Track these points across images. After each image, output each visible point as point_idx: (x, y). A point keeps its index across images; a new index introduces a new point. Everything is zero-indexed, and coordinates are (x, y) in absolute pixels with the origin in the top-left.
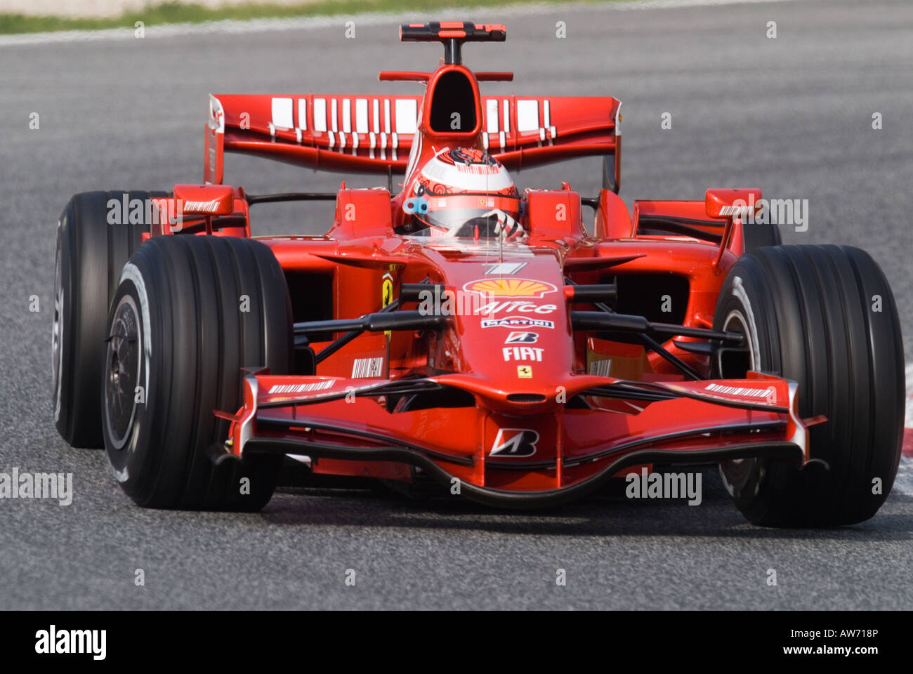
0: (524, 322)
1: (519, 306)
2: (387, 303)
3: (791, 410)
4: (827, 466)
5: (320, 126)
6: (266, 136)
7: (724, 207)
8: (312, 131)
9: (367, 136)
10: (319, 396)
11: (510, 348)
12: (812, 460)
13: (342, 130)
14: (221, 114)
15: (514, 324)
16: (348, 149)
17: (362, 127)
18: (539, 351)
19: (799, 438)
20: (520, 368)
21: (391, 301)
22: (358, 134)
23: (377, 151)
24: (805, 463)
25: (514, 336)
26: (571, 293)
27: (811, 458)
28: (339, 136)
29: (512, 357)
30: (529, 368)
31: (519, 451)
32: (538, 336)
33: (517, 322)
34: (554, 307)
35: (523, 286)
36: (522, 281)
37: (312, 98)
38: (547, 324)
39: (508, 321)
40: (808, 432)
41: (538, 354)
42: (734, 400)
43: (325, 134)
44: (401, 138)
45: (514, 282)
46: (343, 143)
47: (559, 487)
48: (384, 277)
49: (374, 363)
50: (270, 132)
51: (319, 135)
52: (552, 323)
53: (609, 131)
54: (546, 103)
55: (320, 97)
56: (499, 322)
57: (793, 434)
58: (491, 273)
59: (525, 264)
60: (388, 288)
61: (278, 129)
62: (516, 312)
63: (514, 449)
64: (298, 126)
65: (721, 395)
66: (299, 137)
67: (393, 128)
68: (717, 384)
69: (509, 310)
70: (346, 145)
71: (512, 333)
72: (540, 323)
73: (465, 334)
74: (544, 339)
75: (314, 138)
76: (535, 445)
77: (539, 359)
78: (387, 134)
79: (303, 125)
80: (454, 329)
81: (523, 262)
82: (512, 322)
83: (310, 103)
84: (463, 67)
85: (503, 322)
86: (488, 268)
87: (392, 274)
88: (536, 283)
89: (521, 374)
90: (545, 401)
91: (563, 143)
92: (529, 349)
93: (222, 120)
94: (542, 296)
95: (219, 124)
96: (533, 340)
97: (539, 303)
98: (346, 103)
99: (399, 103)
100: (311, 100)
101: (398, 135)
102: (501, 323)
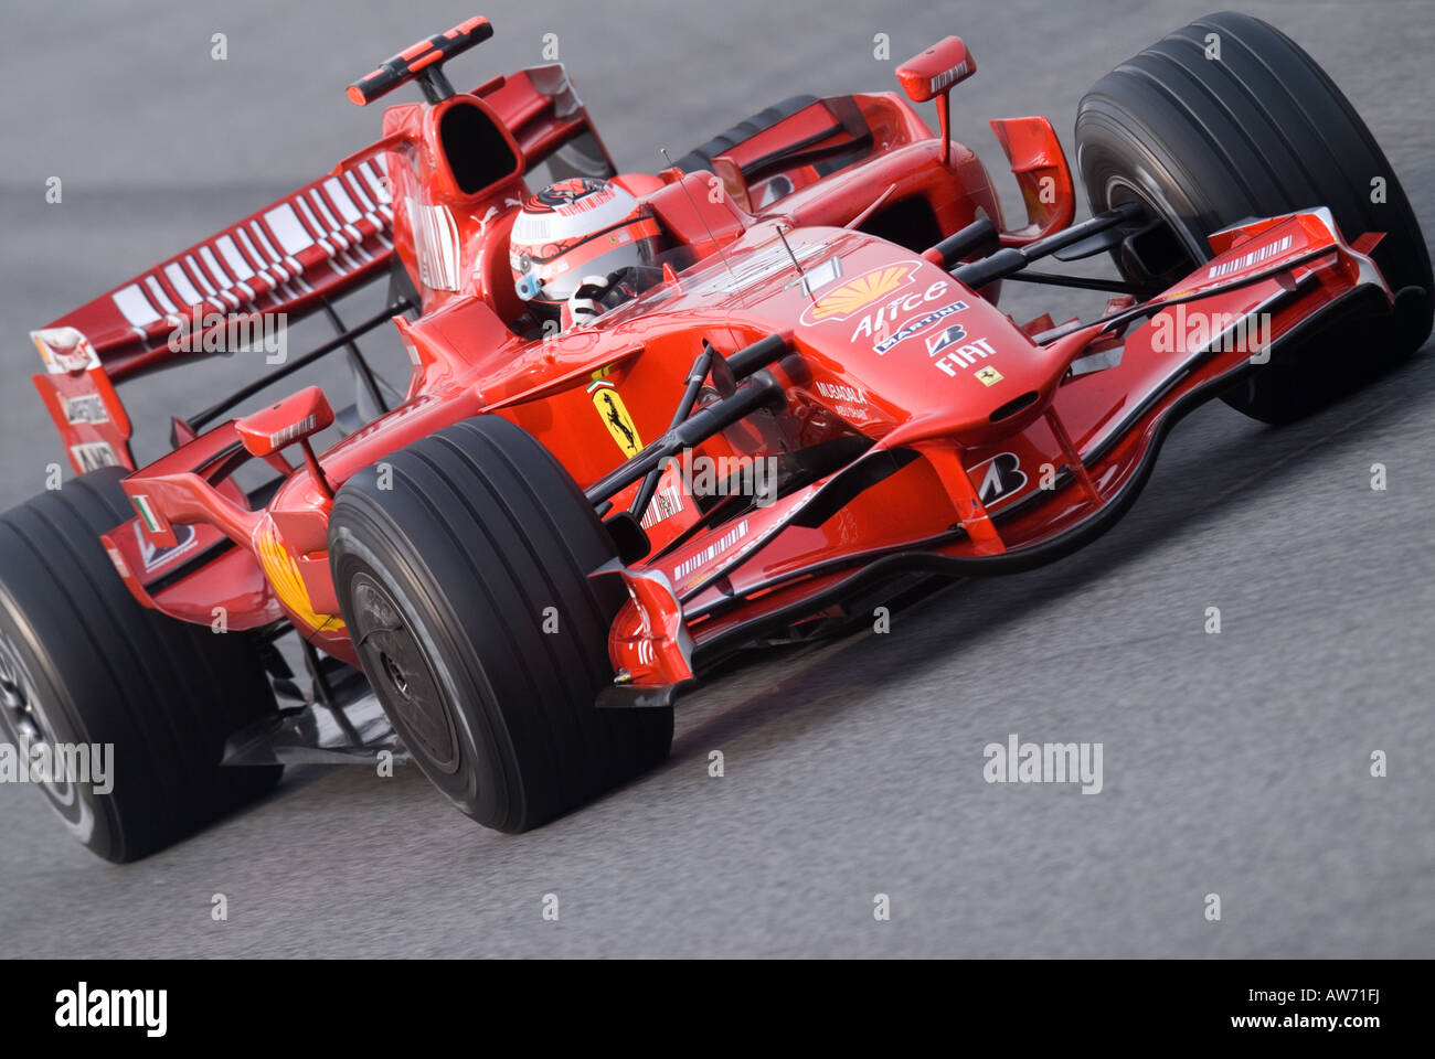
1: (900, 306)
2: (615, 420)
3: (1338, 243)
5: (191, 297)
6: (139, 344)
7: (933, 80)
8: (187, 309)
9: (257, 278)
10: (746, 549)
11: (944, 359)
12: (1399, 293)
13: (222, 287)
14: (85, 344)
15: (919, 329)
17: (243, 271)
18: (983, 343)
19: (1367, 274)
20: (979, 375)
22: (245, 281)
23: (281, 288)
24: (1393, 301)
25: (932, 342)
26: (939, 258)
28: (223, 297)
31: (1007, 487)
32: (961, 326)
33: (919, 325)
34: (941, 284)
35: (873, 284)
36: (867, 277)
37: (161, 268)
38: (957, 307)
39: (906, 329)
40: (1373, 261)
41: (984, 347)
43: (204, 304)
44: (300, 259)
45: (856, 284)
46: (234, 301)
47: (1104, 499)
48: (590, 389)
50: (140, 339)
52: (961, 303)
55: (169, 263)
56: (896, 337)
57: (1357, 273)
60: (609, 399)
61: (144, 328)
62: (903, 315)
63: (999, 488)
64: (166, 313)
65: (1233, 276)
67: (282, 252)
68: (1217, 265)
69: (893, 317)
70: (239, 300)
71: (927, 341)
72: (950, 310)
74: (973, 325)
76: (1019, 469)
77: (991, 351)
78: (280, 263)
79: (171, 308)
82: (913, 328)
83: (164, 279)
85: (903, 334)
88: (883, 271)
89: (987, 381)
90: (1039, 398)
92: (967, 347)
93: (89, 349)
94: (912, 280)
95: (89, 357)
96: (962, 334)
97: (919, 288)
98: (205, 253)
99: (270, 218)
100: (159, 273)
101: (294, 257)
102: (900, 336)
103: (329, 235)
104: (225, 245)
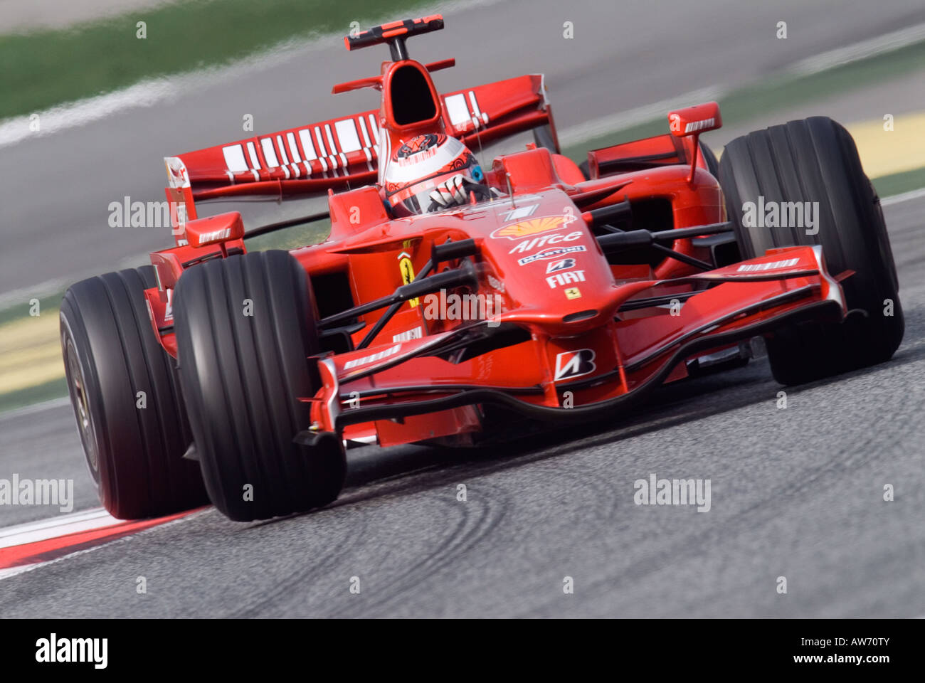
0: (558, 252)
1: (549, 239)
2: (408, 280)
3: (821, 269)
4: (865, 314)
5: (272, 162)
6: (226, 182)
7: (688, 125)
8: (267, 168)
9: (317, 161)
10: (391, 361)
11: (553, 277)
12: (851, 311)
13: (293, 162)
14: (184, 170)
15: (549, 256)
16: (303, 175)
17: (310, 154)
18: (580, 273)
19: (834, 294)
20: (567, 291)
21: (412, 278)
22: (309, 161)
23: (330, 172)
24: (845, 315)
25: (553, 265)
26: (590, 218)
27: (849, 310)
28: (292, 167)
29: (557, 283)
30: (575, 290)
31: (581, 369)
32: (574, 260)
33: (551, 253)
34: (580, 233)
35: (543, 224)
36: (542, 219)
37: (259, 139)
38: (579, 249)
39: (543, 254)
40: (841, 287)
41: (580, 276)
42: (767, 274)
43: (278, 169)
44: (349, 157)
45: (536, 222)
46: (298, 172)
47: (626, 391)
48: (399, 258)
49: (413, 334)
50: (229, 179)
51: (273, 171)
52: (583, 247)
53: (535, 105)
54: (471, 94)
55: (266, 137)
56: (535, 257)
57: (828, 292)
58: (511, 219)
59: (537, 205)
60: (406, 266)
61: (235, 174)
62: (547, 245)
63: (576, 369)
64: (253, 167)
65: (754, 273)
66: (257, 176)
67: (338, 149)
68: (746, 264)
69: (541, 244)
70: (301, 173)
71: (550, 264)
72: (574, 249)
73: (506, 277)
74: (580, 261)
75: (271, 174)
76: (594, 361)
77: (582, 279)
78: (335, 156)
79: (256, 165)
80: (494, 276)
81: (535, 204)
82: (547, 254)
83: (259, 146)
84: (412, 61)
85: (539, 256)
86: (506, 215)
87: (407, 251)
88: (555, 218)
89: (570, 296)
90: (598, 315)
91: (499, 124)
92: (570, 273)
93: (186, 174)
94: (565, 226)
95: (184, 180)
96: (571, 265)
97: (565, 232)
98: (290, 137)
99: (338, 125)
100: (257, 142)
101: (345, 154)
102: (537, 257)
103: (372, 146)
104: (305, 135)
